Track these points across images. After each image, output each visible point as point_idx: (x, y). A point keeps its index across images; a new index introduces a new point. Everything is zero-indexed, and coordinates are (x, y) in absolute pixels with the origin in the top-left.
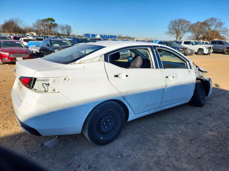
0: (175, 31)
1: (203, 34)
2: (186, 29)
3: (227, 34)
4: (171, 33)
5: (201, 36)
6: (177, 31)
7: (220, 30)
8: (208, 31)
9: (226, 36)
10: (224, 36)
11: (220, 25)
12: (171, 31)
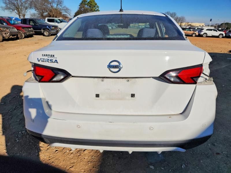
0: (13, 7)
1: (47, 12)
2: (27, 5)
3: (69, 13)
4: (9, 8)
5: (45, 14)
6: (16, 7)
7: (62, 8)
8: (51, 9)
9: (68, 15)
10: (66, 15)
11: (61, 3)
12: (9, 6)
